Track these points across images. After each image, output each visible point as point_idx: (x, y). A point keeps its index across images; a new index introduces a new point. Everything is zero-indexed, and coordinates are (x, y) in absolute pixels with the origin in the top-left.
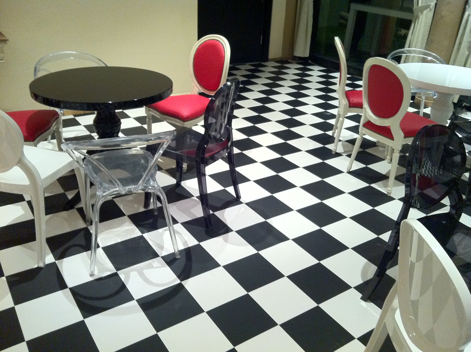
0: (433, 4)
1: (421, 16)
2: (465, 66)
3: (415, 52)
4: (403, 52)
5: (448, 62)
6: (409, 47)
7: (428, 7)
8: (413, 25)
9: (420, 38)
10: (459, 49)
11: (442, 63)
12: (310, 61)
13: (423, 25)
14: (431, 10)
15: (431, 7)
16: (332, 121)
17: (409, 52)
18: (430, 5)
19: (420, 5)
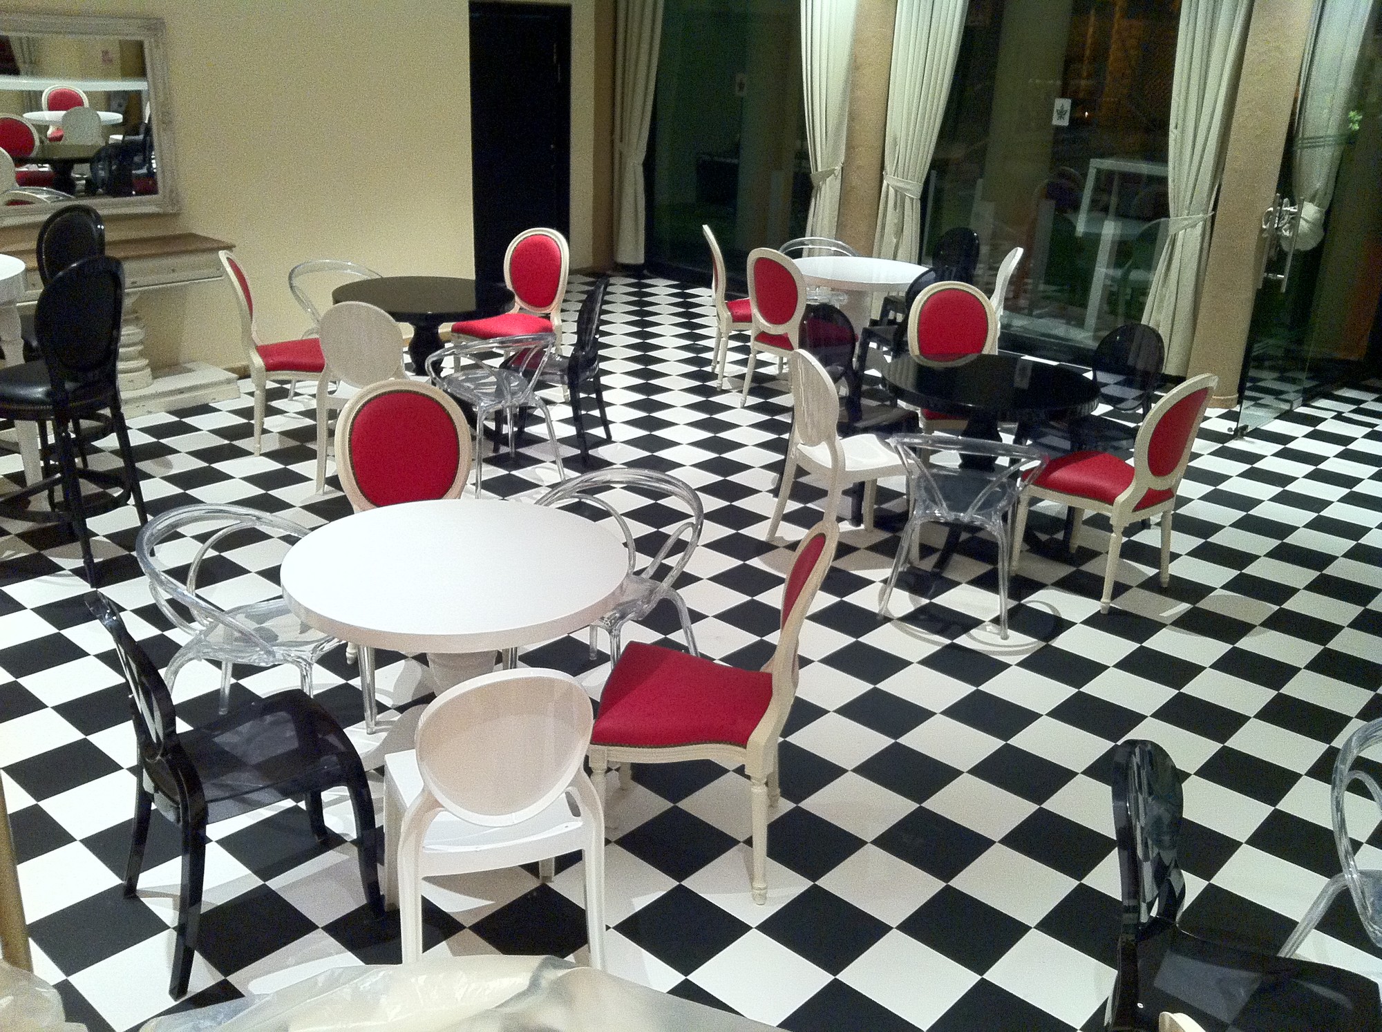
0: (838, 168)
1: (824, 186)
2: (895, 258)
3: (821, 243)
4: (803, 243)
5: (869, 254)
6: (812, 236)
7: (832, 172)
8: (813, 200)
9: (826, 222)
10: (882, 236)
11: (854, 255)
12: (645, 272)
13: (828, 201)
14: (836, 177)
15: (836, 172)
16: (709, 355)
17: (812, 242)
18: (834, 170)
19: (819, 170)
